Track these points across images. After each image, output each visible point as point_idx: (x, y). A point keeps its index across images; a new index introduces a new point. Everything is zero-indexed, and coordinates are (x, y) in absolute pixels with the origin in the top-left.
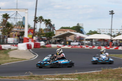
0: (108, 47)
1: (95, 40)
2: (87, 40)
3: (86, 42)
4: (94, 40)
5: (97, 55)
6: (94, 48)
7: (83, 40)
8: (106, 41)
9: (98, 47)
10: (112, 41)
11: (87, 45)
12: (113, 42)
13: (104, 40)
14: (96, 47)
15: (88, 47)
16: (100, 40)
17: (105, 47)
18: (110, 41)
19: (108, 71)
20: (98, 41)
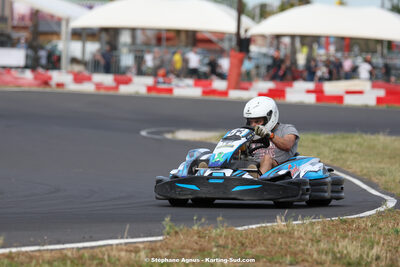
0: (219, 85)
1: (134, 37)
2: (79, 34)
3: (76, 48)
4: (125, 38)
5: (144, 133)
6: (124, 89)
7: (57, 34)
8: (208, 41)
9: (149, 81)
11: (77, 68)
12: (253, 49)
13: (194, 39)
14: (139, 85)
15: (89, 79)
16: (168, 39)
17: (196, 85)
18: (234, 43)
19: (204, 242)
20: (154, 42)
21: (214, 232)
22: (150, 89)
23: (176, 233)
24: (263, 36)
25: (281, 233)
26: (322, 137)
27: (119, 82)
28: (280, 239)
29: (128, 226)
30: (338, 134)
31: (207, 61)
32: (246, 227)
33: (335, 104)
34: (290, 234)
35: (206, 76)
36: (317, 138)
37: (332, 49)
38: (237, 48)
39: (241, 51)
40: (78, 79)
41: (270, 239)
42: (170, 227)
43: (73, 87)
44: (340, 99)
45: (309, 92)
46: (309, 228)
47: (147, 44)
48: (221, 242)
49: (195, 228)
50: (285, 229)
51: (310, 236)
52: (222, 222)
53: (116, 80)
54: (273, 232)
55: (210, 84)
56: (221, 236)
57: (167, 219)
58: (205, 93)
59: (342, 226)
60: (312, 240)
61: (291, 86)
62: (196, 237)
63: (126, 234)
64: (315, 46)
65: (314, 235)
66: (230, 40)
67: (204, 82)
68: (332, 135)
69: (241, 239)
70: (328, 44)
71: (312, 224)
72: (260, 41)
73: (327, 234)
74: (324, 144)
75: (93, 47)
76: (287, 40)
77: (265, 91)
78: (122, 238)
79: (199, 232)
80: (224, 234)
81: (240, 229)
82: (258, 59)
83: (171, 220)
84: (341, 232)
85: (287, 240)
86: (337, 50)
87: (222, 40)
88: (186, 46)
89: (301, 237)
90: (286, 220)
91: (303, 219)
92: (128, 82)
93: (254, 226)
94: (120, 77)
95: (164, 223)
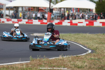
0: (45, 21)
1: (22, 9)
2: (8, 8)
3: (7, 12)
4: (20, 9)
8: (42, 10)
9: (27, 20)
10: (51, 10)
11: (8, 17)
12: (54, 11)
13: (38, 9)
14: (24, 22)
15: (11, 20)
16: (31, 9)
17: (39, 21)
18: (49, 10)
19: (40, 63)
20: (28, 10)
21: (43, 60)
22: (27, 23)
23: (33, 60)
24: (57, 8)
25: (61, 60)
26: (72, 34)
27: (19, 21)
28: (60, 61)
29: (20, 59)
30: (76, 34)
31: (42, 15)
32: (52, 58)
33: (75, 26)
34: (63, 60)
35: (41, 19)
36: (70, 35)
37: (75, 11)
38: (50, 11)
39: (51, 12)
40: (8, 20)
41: (58, 61)
42: (32, 59)
43: (6, 22)
44: (76, 24)
45: (68, 23)
46: (68, 58)
47: (26, 11)
48: (45, 62)
49: (38, 59)
50: (62, 59)
51: (69, 60)
52: (45, 57)
53: (18, 20)
54: (59, 59)
55: (43, 21)
56: (45, 61)
57: (31, 57)
58: (41, 23)
59: (77, 58)
60: (69, 61)
61: (64, 21)
62: (38, 61)
63: (20, 61)
64: (70, 11)
65: (70, 60)
66: (48, 9)
67: (41, 20)
68: (75, 34)
69: (50, 61)
70: (73, 10)
71: (69, 57)
72: (56, 9)
73: (73, 60)
74: (73, 36)
75: (12, 12)
76: (63, 9)
77: (57, 23)
78: (19, 62)
79: (39, 60)
80: (46, 60)
81: (50, 59)
82: (55, 14)
83: (32, 57)
84: (77, 59)
85: (62, 62)
86: (76, 12)
87: (46, 9)
88: (36, 11)
89: (66, 61)
90: (62, 56)
91: (66, 56)
92: (21, 21)
93: (54, 58)
94: (19, 19)
95: (30, 58)
